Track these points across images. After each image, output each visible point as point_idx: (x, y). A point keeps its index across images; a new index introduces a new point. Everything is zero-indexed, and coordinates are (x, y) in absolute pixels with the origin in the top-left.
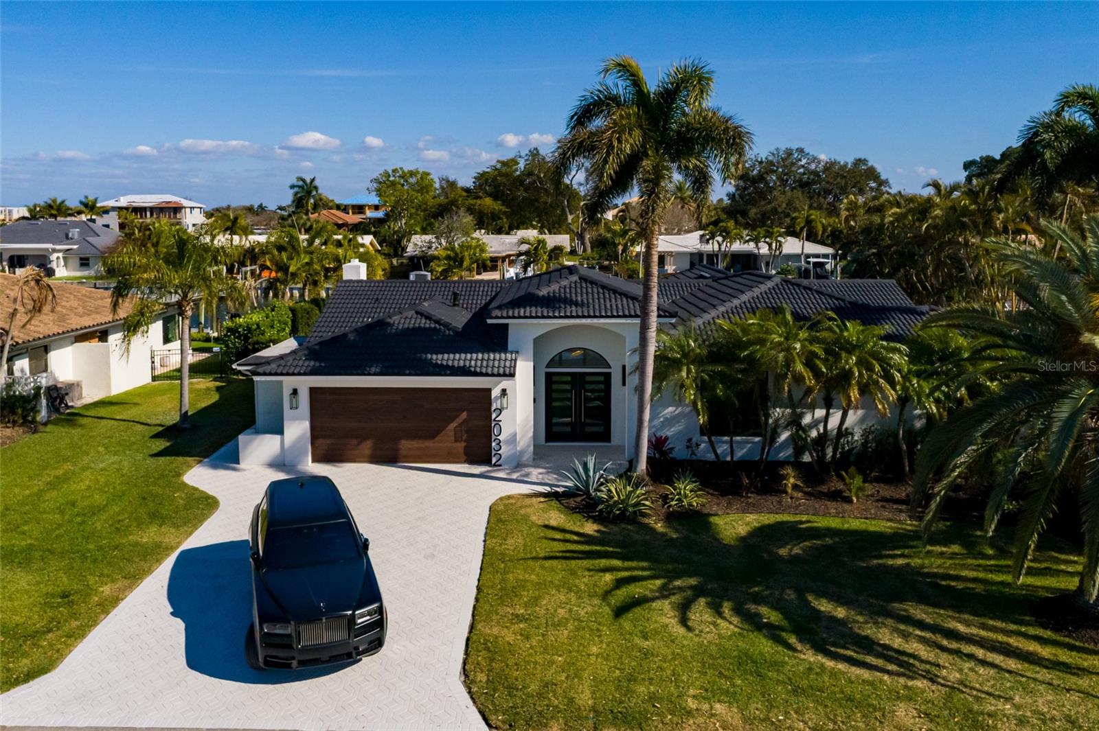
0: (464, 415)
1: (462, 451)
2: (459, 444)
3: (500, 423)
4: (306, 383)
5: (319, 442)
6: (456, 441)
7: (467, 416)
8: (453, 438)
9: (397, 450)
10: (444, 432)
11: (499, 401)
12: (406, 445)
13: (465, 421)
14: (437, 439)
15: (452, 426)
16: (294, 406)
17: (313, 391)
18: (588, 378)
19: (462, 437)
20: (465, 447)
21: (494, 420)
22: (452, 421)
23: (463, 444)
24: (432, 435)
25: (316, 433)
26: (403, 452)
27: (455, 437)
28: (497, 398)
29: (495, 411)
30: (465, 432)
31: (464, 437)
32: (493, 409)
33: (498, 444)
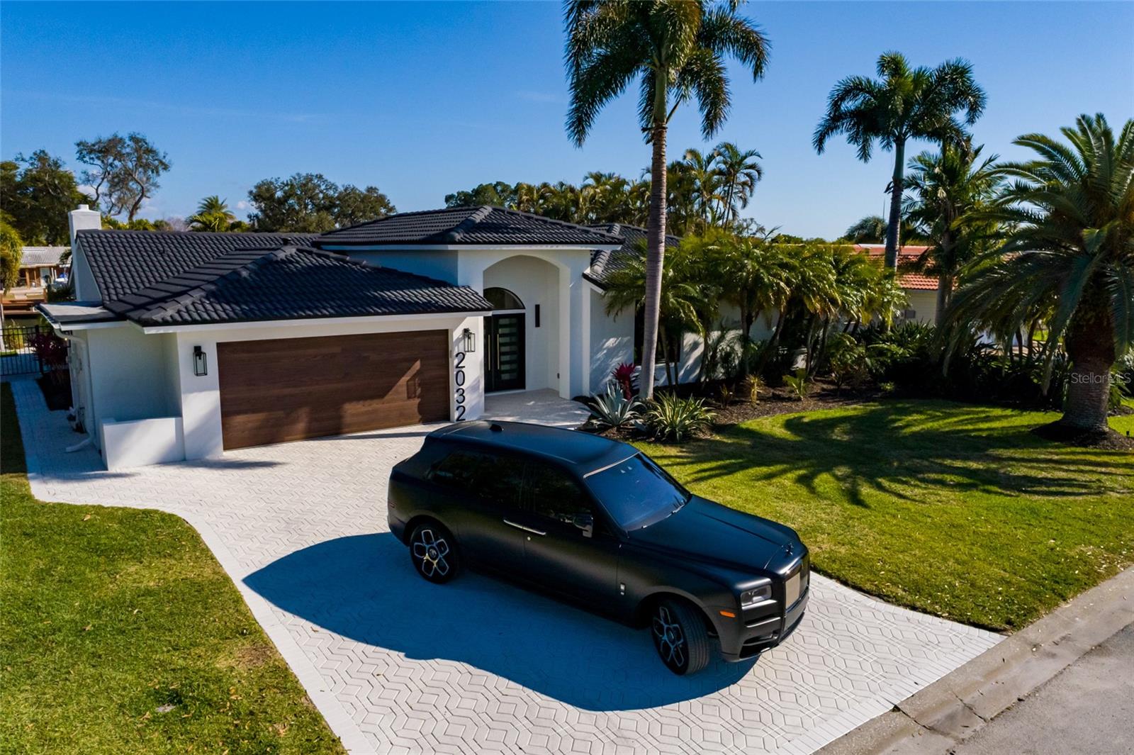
0: (417, 365)
1: (416, 410)
2: (412, 401)
3: (463, 370)
4: (211, 335)
5: (240, 419)
6: (409, 398)
7: (422, 365)
8: (406, 395)
9: (340, 417)
10: (393, 389)
11: (461, 345)
12: (352, 409)
13: (419, 373)
14: (387, 398)
15: (405, 379)
16: (201, 370)
17: (221, 346)
18: (502, 322)
19: (415, 392)
20: (419, 404)
21: (457, 367)
22: (403, 375)
23: (417, 401)
24: (381, 393)
25: (228, 409)
26: (348, 419)
27: (408, 393)
28: (459, 340)
29: (457, 355)
30: (420, 385)
31: (419, 391)
32: (455, 354)
33: (462, 395)
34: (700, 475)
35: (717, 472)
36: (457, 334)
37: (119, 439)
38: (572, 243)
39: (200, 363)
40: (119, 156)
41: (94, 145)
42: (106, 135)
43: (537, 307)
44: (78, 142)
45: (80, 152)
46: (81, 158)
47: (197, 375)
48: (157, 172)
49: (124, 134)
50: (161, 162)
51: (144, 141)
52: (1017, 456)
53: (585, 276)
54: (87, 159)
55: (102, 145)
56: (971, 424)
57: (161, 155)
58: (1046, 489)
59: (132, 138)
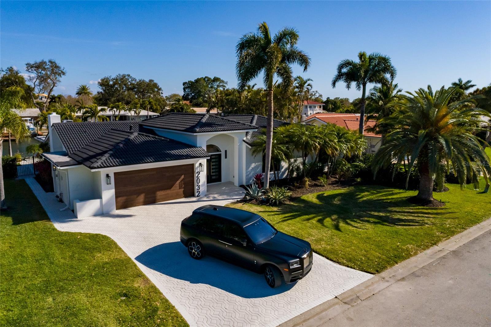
0: (183, 177)
1: (182, 193)
2: (181, 190)
3: (199, 178)
4: (112, 171)
5: (119, 199)
6: (180, 189)
7: (184, 177)
9: (155, 197)
10: (174, 186)
11: (199, 169)
12: (159, 194)
13: (183, 179)
14: (172, 189)
16: (109, 182)
17: (115, 174)
21: (197, 177)
22: (177, 181)
23: (183, 190)
24: (170, 187)
25: (118, 195)
26: (158, 197)
27: (179, 187)
28: (198, 167)
29: (197, 173)
30: (184, 184)
31: (183, 186)
32: (196, 172)
33: (199, 187)
34: (284, 219)
35: (290, 218)
36: (197, 165)
37: (81, 207)
38: (239, 130)
39: (108, 180)
40: (44, 69)
41: (33, 65)
42: (39, 60)
43: (226, 151)
44: (27, 63)
45: (27, 67)
46: (28, 70)
47: (108, 184)
48: (60, 76)
49: (46, 60)
50: (62, 72)
51: (55, 62)
52: (398, 210)
53: (244, 141)
54: (30, 70)
55: (37, 65)
56: (385, 196)
57: (62, 68)
58: (404, 223)
59: (50, 62)
